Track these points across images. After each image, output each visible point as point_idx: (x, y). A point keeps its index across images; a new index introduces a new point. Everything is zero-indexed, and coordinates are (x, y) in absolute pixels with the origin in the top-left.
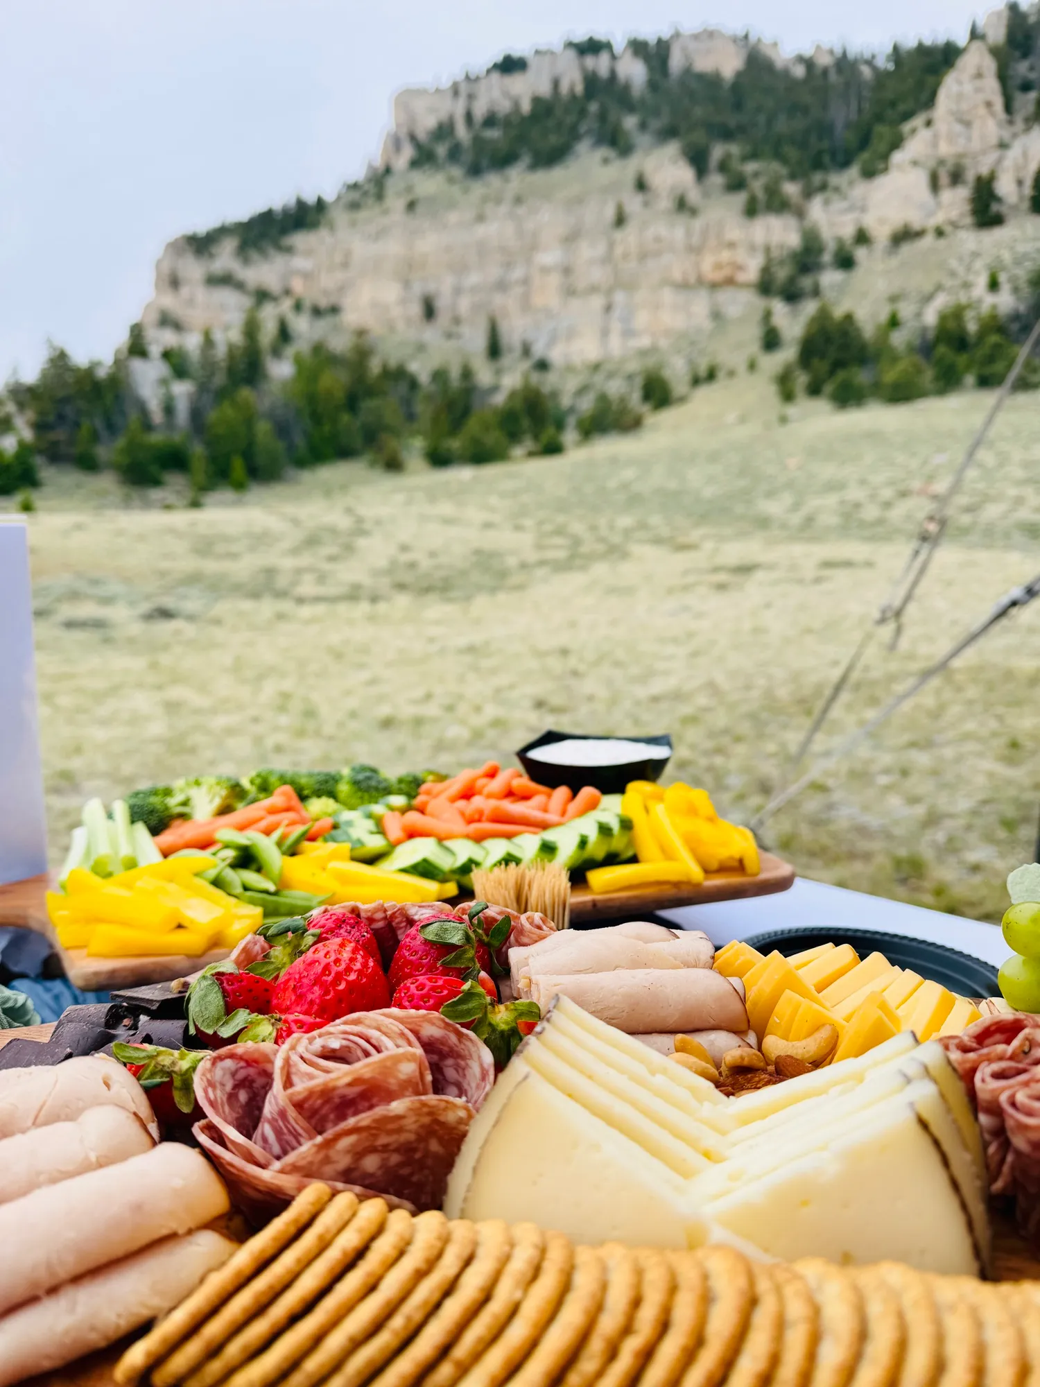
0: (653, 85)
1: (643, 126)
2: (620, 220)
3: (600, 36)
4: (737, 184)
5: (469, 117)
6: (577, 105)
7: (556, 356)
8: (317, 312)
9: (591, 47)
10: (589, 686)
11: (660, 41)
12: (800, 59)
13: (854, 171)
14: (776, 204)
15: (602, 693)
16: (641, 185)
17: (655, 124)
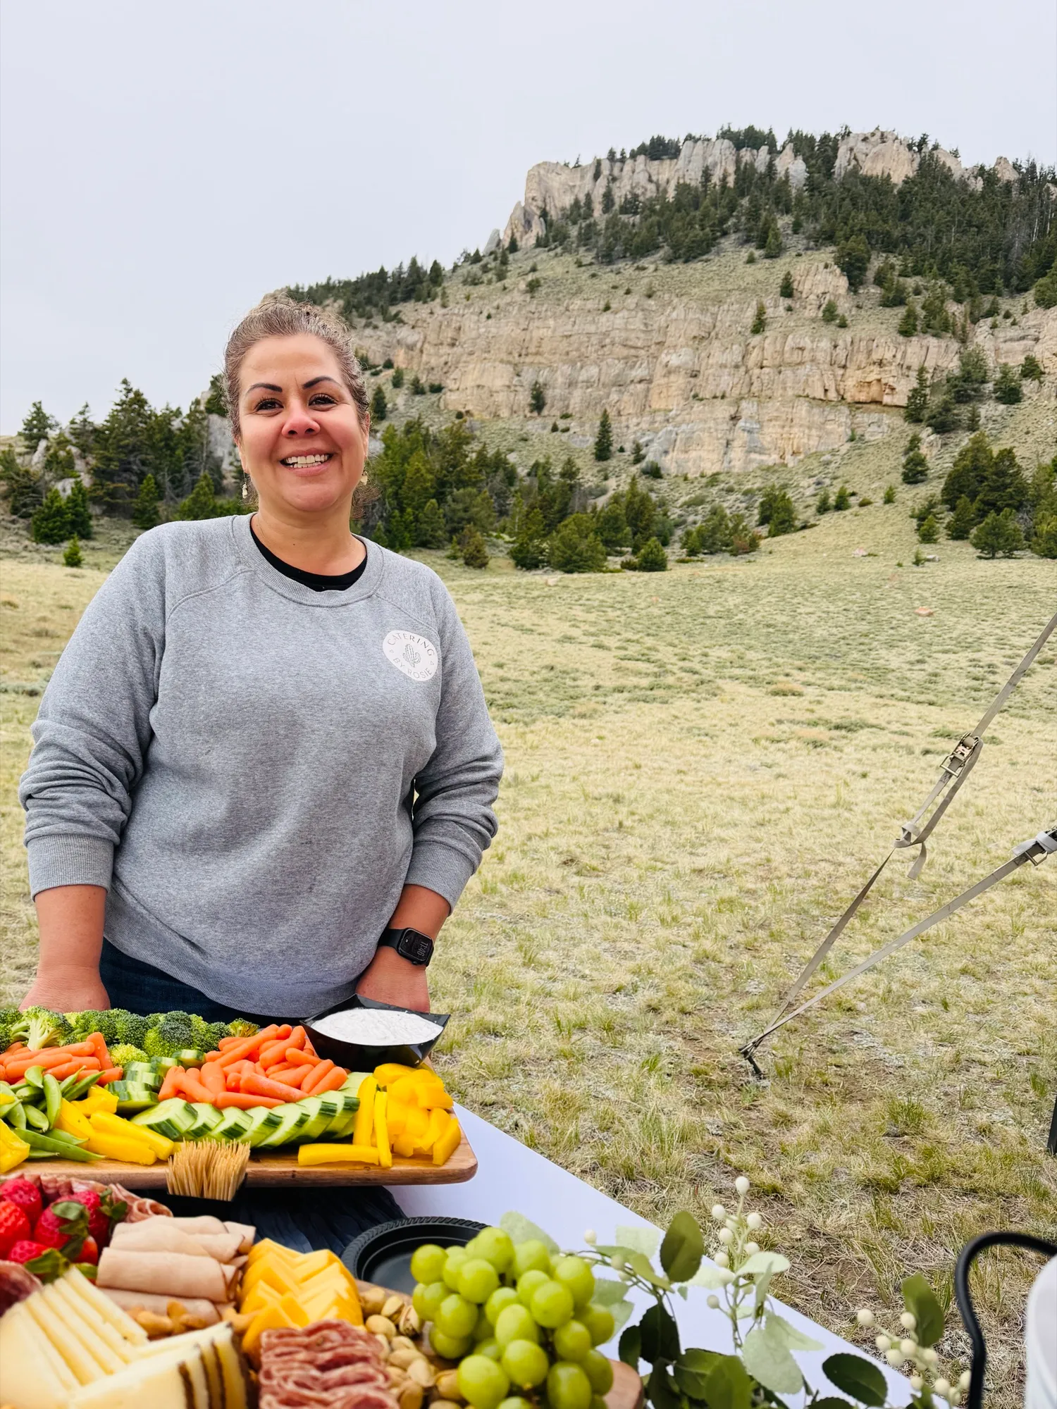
0: (812, 185)
1: (797, 228)
2: (759, 326)
3: (762, 127)
4: (894, 299)
5: (608, 198)
6: (729, 198)
7: (669, 464)
8: (418, 390)
9: (751, 139)
10: (629, 846)
11: (826, 138)
12: (981, 171)
13: (1030, 297)
14: (937, 324)
15: (643, 857)
16: (787, 290)
17: (809, 226)
